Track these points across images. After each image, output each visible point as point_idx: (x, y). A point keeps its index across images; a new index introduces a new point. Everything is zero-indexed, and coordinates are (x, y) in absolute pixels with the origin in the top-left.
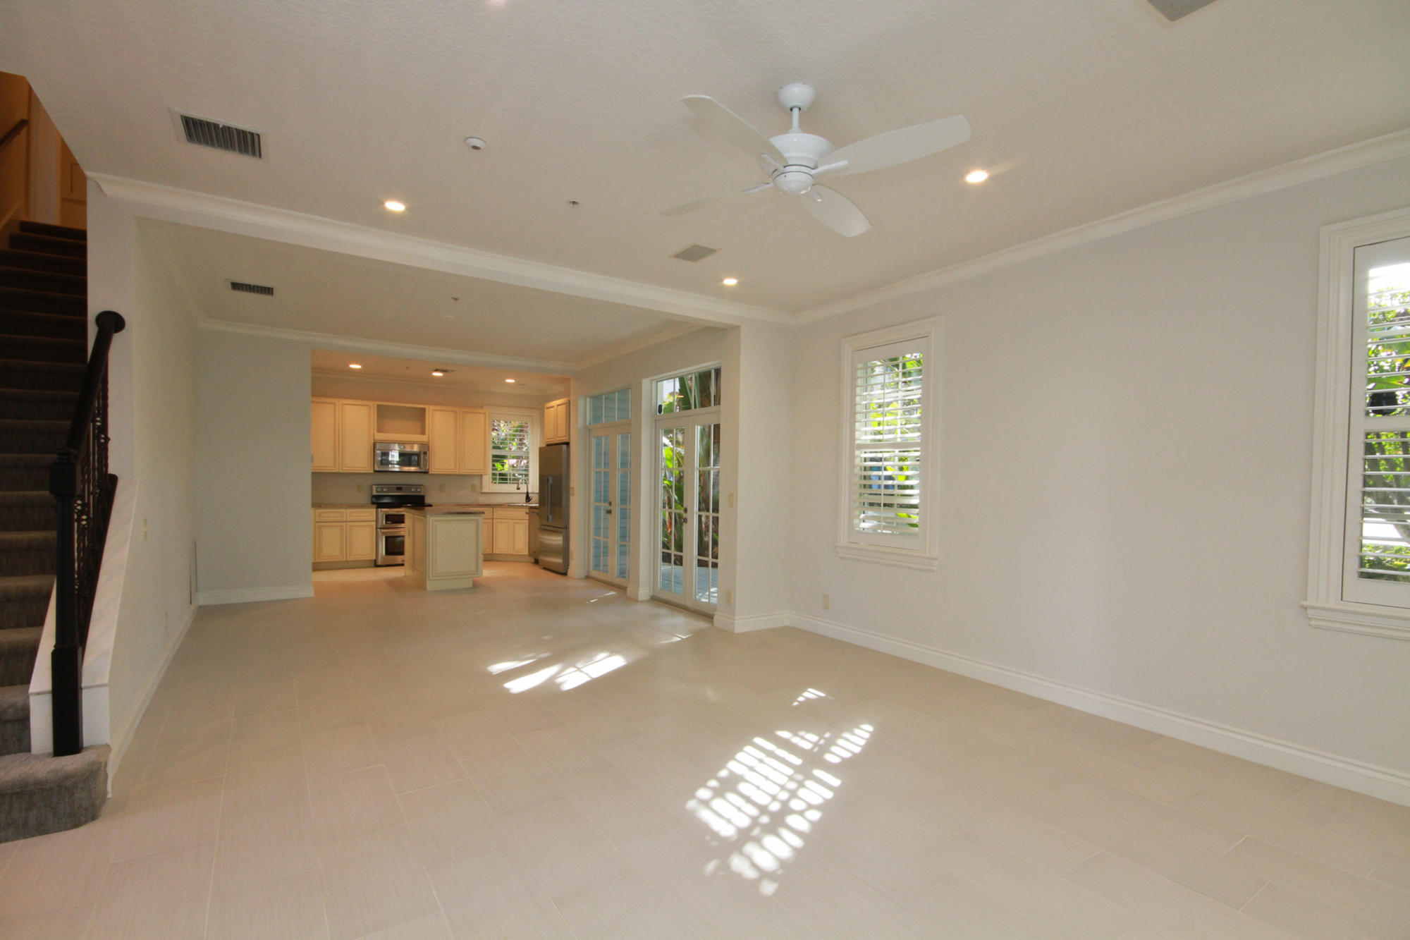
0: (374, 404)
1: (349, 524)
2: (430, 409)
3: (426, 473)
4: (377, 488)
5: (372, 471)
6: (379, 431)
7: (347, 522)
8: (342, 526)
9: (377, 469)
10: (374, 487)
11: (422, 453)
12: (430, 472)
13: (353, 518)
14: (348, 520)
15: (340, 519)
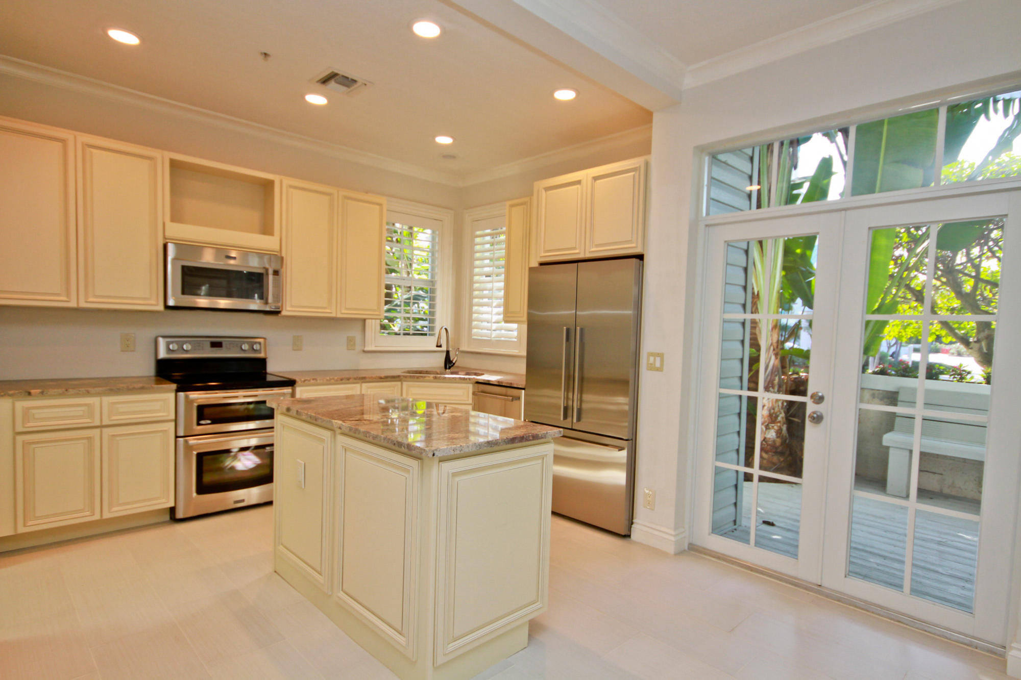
0: (163, 157)
1: (106, 431)
2: (282, 184)
3: (276, 313)
4: (168, 344)
5: (161, 307)
6: (176, 217)
7: (102, 427)
8: (89, 439)
9: (171, 303)
10: (162, 342)
11: (271, 272)
12: (284, 313)
13: (117, 418)
14: (106, 422)
15: (86, 421)
